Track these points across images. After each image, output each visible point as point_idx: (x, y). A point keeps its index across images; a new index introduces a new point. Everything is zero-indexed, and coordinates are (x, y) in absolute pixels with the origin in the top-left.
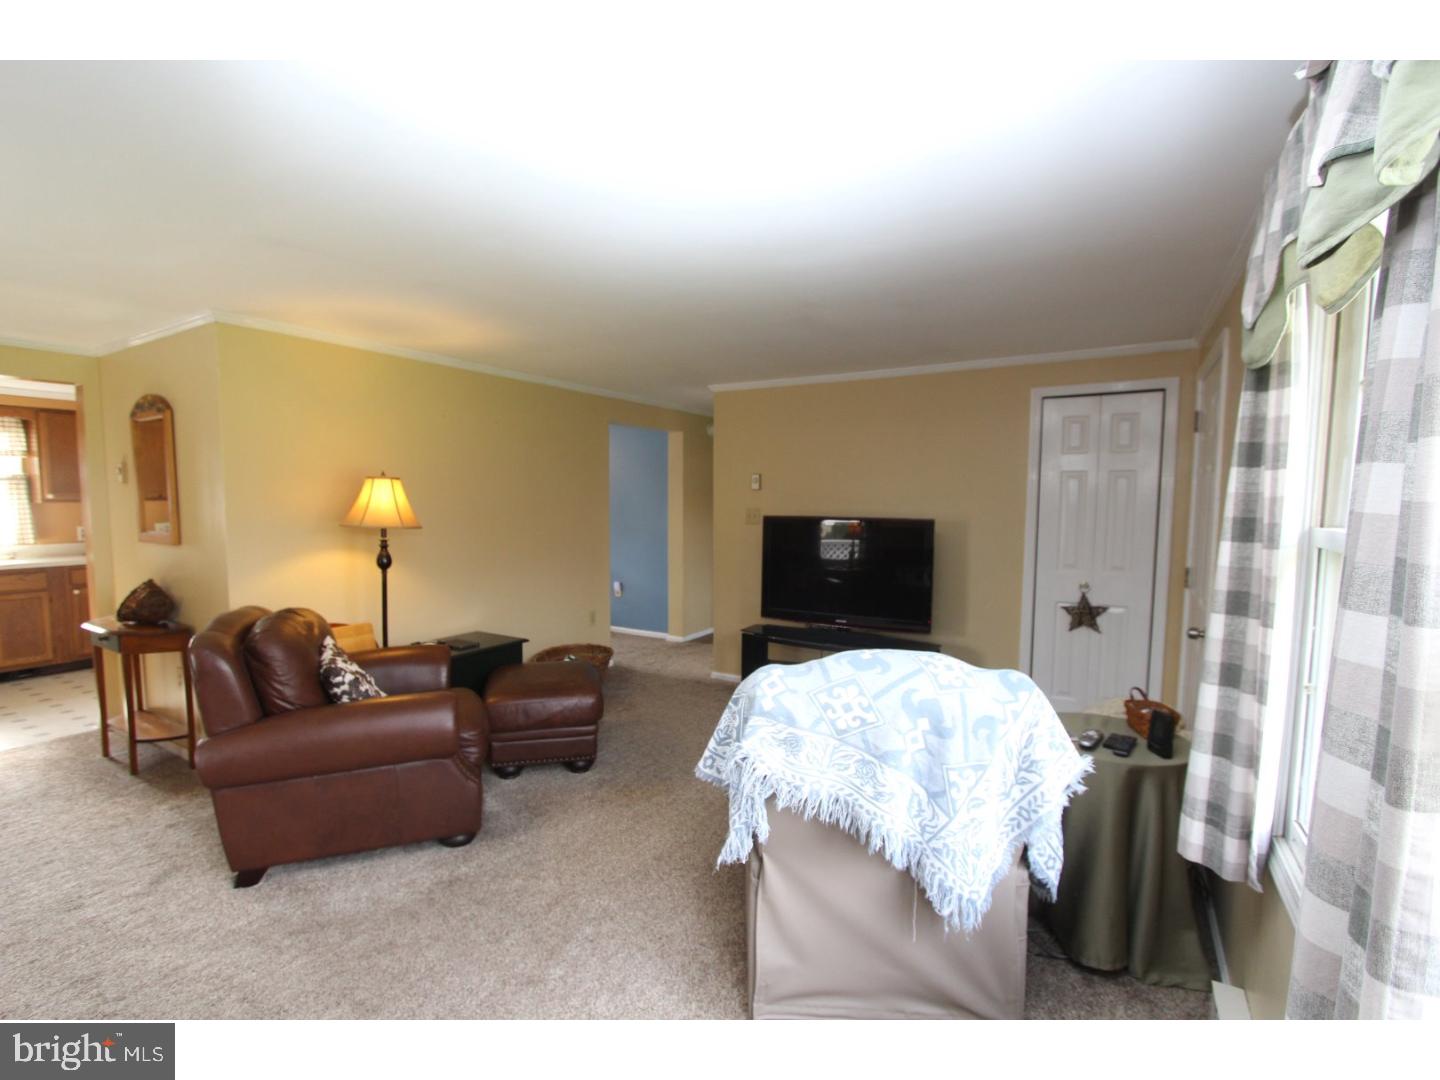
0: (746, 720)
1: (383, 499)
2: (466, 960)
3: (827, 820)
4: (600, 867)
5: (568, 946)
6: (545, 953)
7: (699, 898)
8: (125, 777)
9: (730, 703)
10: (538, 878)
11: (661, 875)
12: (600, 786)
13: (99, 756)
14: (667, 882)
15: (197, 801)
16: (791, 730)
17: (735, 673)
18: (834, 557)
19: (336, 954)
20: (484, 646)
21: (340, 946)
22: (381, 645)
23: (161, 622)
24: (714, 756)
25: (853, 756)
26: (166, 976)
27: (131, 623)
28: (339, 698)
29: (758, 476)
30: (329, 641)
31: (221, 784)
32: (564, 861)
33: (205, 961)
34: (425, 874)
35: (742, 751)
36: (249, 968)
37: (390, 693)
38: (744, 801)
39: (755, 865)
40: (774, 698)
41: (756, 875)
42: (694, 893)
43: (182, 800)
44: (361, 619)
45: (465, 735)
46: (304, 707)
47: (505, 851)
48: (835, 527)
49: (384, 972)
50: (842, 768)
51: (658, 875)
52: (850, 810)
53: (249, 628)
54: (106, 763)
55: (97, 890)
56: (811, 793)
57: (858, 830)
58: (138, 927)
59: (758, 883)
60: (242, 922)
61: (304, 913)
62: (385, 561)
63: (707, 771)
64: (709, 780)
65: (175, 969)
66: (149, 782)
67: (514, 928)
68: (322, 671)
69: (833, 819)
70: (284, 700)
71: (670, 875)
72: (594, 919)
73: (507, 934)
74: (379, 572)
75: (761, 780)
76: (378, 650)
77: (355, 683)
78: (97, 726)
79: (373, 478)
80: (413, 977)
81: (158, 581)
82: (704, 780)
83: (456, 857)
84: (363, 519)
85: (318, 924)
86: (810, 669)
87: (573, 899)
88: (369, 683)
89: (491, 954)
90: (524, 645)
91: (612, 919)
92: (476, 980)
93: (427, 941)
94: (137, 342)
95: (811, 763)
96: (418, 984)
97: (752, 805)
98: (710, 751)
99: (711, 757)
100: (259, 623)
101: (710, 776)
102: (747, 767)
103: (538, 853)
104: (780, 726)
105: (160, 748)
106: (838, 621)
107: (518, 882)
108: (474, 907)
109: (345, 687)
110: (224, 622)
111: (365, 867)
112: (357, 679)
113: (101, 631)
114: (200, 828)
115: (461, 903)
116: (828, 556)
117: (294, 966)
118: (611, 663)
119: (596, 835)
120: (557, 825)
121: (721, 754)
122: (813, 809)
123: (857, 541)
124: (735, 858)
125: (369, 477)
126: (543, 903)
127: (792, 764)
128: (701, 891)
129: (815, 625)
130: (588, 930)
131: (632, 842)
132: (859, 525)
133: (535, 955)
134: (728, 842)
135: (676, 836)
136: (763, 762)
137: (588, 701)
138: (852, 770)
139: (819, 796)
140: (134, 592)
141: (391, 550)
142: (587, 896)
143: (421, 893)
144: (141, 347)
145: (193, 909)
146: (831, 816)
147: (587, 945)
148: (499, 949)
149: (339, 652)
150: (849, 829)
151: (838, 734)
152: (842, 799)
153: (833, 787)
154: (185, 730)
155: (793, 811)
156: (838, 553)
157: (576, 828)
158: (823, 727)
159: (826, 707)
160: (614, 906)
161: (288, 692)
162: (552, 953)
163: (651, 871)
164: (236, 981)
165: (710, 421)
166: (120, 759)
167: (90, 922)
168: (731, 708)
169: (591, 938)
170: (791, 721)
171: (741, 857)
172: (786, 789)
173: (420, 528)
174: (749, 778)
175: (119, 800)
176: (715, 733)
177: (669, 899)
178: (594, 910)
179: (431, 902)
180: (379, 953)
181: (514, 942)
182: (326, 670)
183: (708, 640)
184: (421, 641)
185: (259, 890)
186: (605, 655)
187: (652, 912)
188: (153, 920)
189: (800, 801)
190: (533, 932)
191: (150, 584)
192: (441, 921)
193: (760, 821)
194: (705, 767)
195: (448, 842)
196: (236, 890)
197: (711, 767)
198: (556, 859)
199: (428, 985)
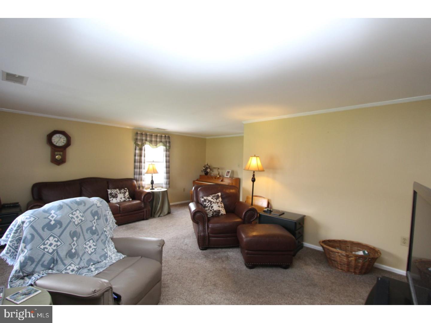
1: (254, 163)
62: (254, 180)
79: (252, 157)
84: (249, 168)
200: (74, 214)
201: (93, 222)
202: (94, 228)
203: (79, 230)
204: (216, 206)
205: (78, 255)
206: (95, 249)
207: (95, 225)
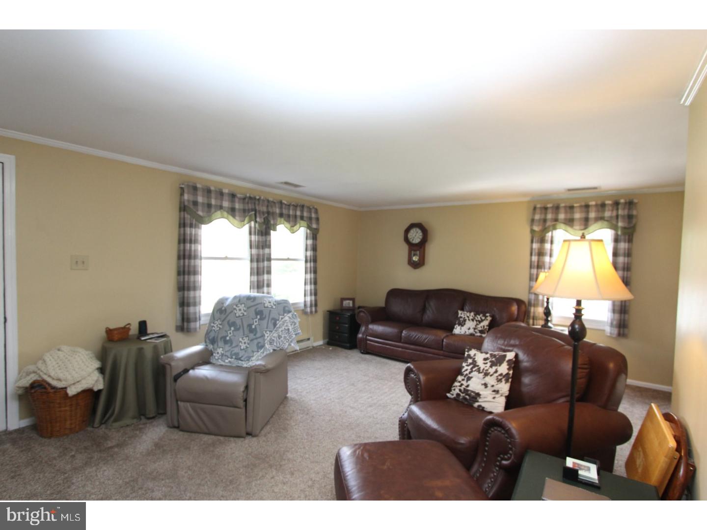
200: (238, 306)
201: (255, 320)
202: (253, 327)
203: (238, 322)
204: (478, 380)
205: (232, 344)
206: (247, 347)
207: (255, 324)
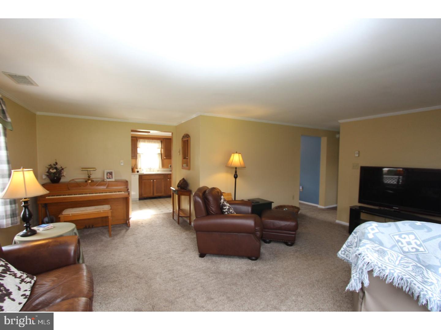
0: (360, 240)
1: (236, 159)
2: (256, 295)
3: (397, 285)
4: (297, 278)
5: (287, 301)
6: (280, 301)
7: (334, 299)
8: (177, 224)
9: (353, 233)
10: (277, 276)
11: (319, 287)
12: (296, 252)
13: (172, 218)
14: (321, 290)
15: (191, 233)
16: (381, 247)
17: (347, 222)
18: (389, 182)
19: (222, 282)
20: (261, 202)
21: (223, 280)
22: (233, 199)
23: (185, 188)
24: (345, 251)
25: (411, 263)
26: (186, 275)
27: (179, 188)
28: (225, 212)
29: (358, 152)
30: (222, 197)
31: (198, 230)
32: (285, 273)
33: (193, 274)
34: (244, 266)
35: (359, 251)
36: (203, 279)
37: (237, 213)
38: (358, 270)
39: (361, 294)
40: (373, 234)
41: (362, 297)
42: (332, 297)
43: (188, 232)
44: (229, 192)
45: (256, 228)
46: (217, 214)
47: (267, 265)
48: (388, 171)
49: (234, 291)
50: (405, 266)
51: (318, 287)
52: (409, 284)
53: (205, 192)
54: (173, 219)
55: (172, 250)
56: (390, 273)
57: (413, 293)
58: (180, 261)
59: (362, 301)
60: (201, 266)
61: (215, 268)
62: (236, 176)
63: (342, 255)
64: (343, 259)
65: (187, 274)
66: (182, 226)
67: (270, 290)
68: (221, 205)
69: (400, 286)
70: (212, 211)
71: (322, 288)
72: (295, 295)
73: (268, 291)
74: (234, 179)
75: (367, 264)
76: (232, 201)
77: (229, 209)
78: (172, 211)
79: (234, 153)
80: (242, 295)
81: (185, 179)
82: (341, 258)
83: (253, 263)
84: (231, 165)
85: (218, 272)
86: (390, 226)
87: (288, 286)
88: (232, 209)
89: (263, 295)
90: (273, 204)
91: (302, 297)
92: (259, 302)
93: (245, 286)
94: (183, 122)
95: (390, 262)
96: (243, 297)
97: (362, 272)
98: (344, 249)
99: (344, 251)
100: (207, 191)
101: (343, 258)
102: (361, 258)
103: (276, 268)
104: (376, 245)
105: (183, 219)
106: (394, 208)
107: (271, 276)
108: (258, 280)
109: (226, 210)
110: (200, 190)
111: (229, 260)
112: (229, 208)
113: (174, 189)
114: (192, 240)
115: (254, 277)
116: (386, 182)
117: (213, 281)
118: (299, 213)
119: (295, 267)
120: (282, 261)
121: (348, 250)
122: (390, 279)
123: (401, 177)
124: (354, 289)
125: (233, 153)
126: (279, 285)
127: (381, 260)
128: (334, 297)
129: (382, 208)
130: (294, 298)
131: (308, 273)
132: (403, 170)
133: (277, 300)
134: (350, 283)
135: (324, 275)
136: (368, 257)
137: (293, 224)
138: (410, 268)
139: (393, 275)
140: (180, 181)
141: (238, 173)
142: (293, 286)
143: (243, 271)
144: (184, 123)
145: (191, 260)
146: (399, 284)
147: (293, 302)
148: (266, 294)
149: (225, 200)
150: (408, 292)
151: (404, 253)
152: (405, 279)
153: (401, 273)
154: (188, 215)
155: (381, 278)
156: (390, 181)
157: (289, 264)
158: (396, 249)
159: (398, 241)
160: (302, 293)
161: (213, 209)
162: (282, 301)
163: (315, 284)
164: (200, 281)
165: (339, 133)
166: (176, 220)
167: (171, 257)
168: (353, 235)
169: (295, 301)
170: (381, 244)
171: (356, 290)
172: (378, 269)
173: (245, 167)
174: (361, 262)
175: (176, 230)
176: (346, 243)
177: (322, 296)
178: (295, 292)
179: (246, 275)
180: (233, 285)
181: (270, 294)
182: (222, 205)
183: (335, 209)
184: (244, 199)
185: (204, 259)
186: (297, 210)
187: (316, 299)
188: (183, 260)
189: (384, 275)
190: (276, 293)
191: (183, 179)
192: (249, 281)
193: (365, 278)
194: (341, 254)
195: (250, 258)
196: (200, 258)
197: (344, 254)
198: (282, 272)
199: (246, 299)
